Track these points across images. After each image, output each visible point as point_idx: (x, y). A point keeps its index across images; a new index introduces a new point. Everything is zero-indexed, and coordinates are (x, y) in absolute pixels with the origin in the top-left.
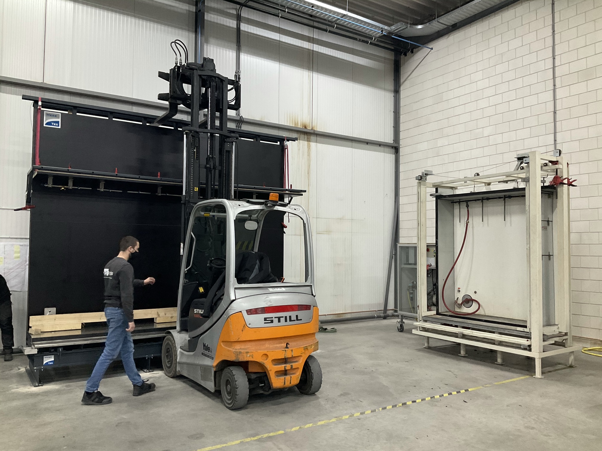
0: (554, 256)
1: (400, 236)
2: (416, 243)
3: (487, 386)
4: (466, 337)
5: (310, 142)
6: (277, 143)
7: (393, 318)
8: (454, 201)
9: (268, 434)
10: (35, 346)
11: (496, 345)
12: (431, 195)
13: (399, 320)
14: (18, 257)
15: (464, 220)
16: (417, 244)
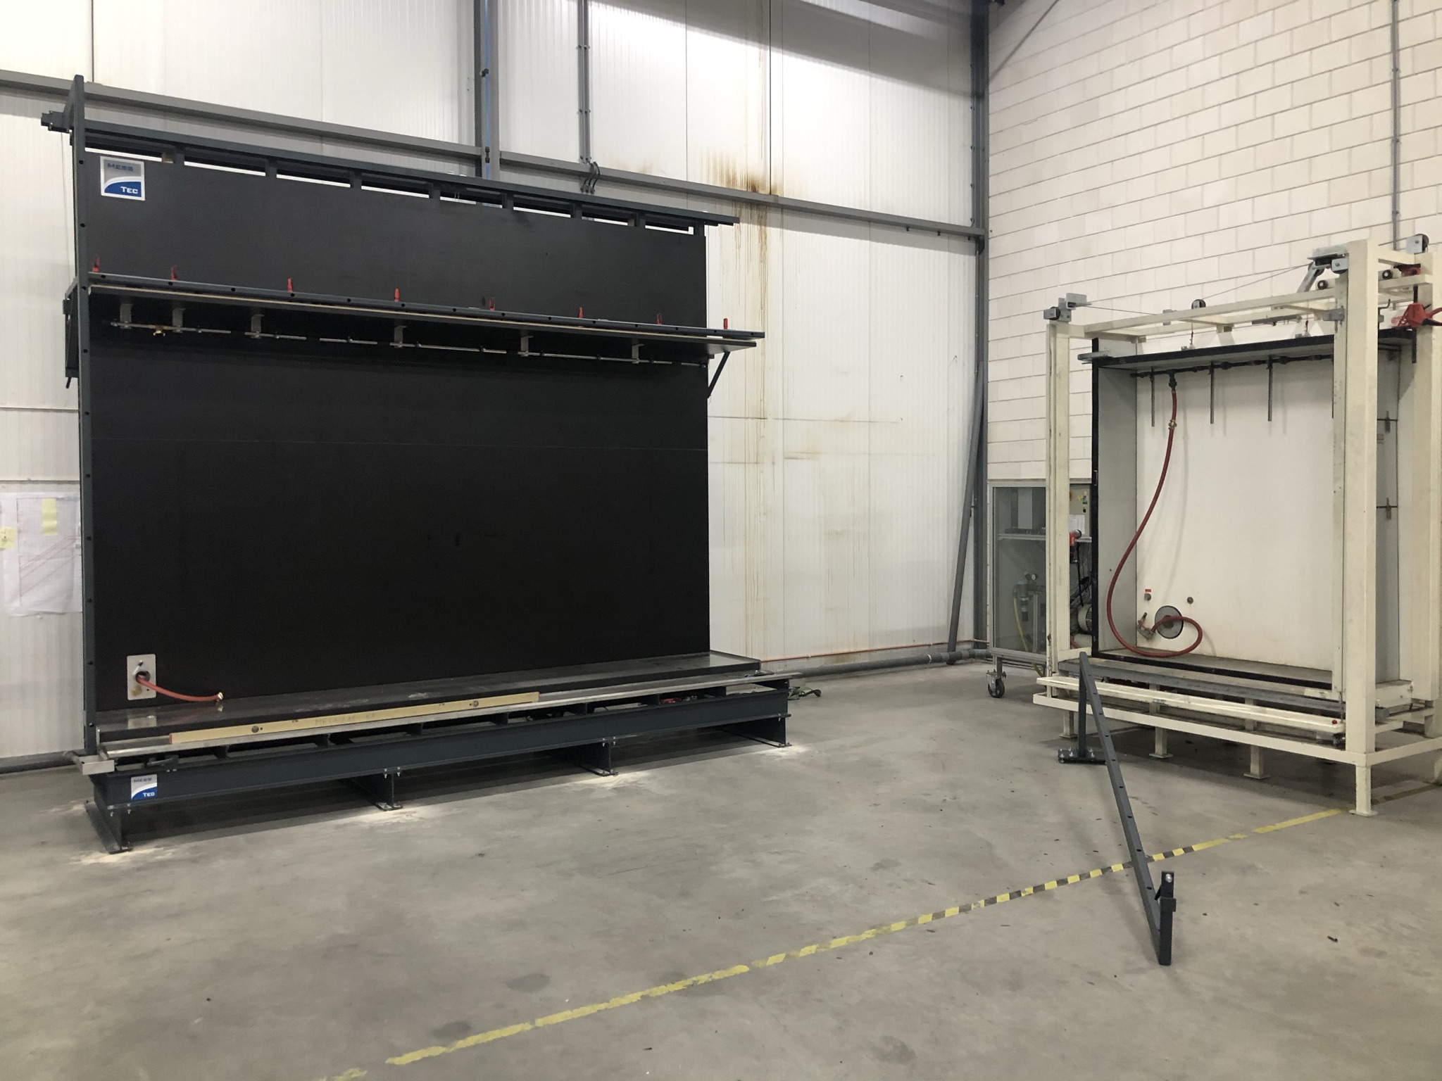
0: (1400, 510)
1: (989, 461)
2: (1044, 480)
3: (1237, 836)
4: (1169, 711)
5: (765, 225)
6: (687, 230)
7: (972, 663)
8: (1139, 372)
9: (709, 975)
10: (109, 753)
11: (1248, 731)
12: (1081, 357)
13: (992, 668)
14: (52, 529)
15: (1164, 418)
16: (1047, 480)
